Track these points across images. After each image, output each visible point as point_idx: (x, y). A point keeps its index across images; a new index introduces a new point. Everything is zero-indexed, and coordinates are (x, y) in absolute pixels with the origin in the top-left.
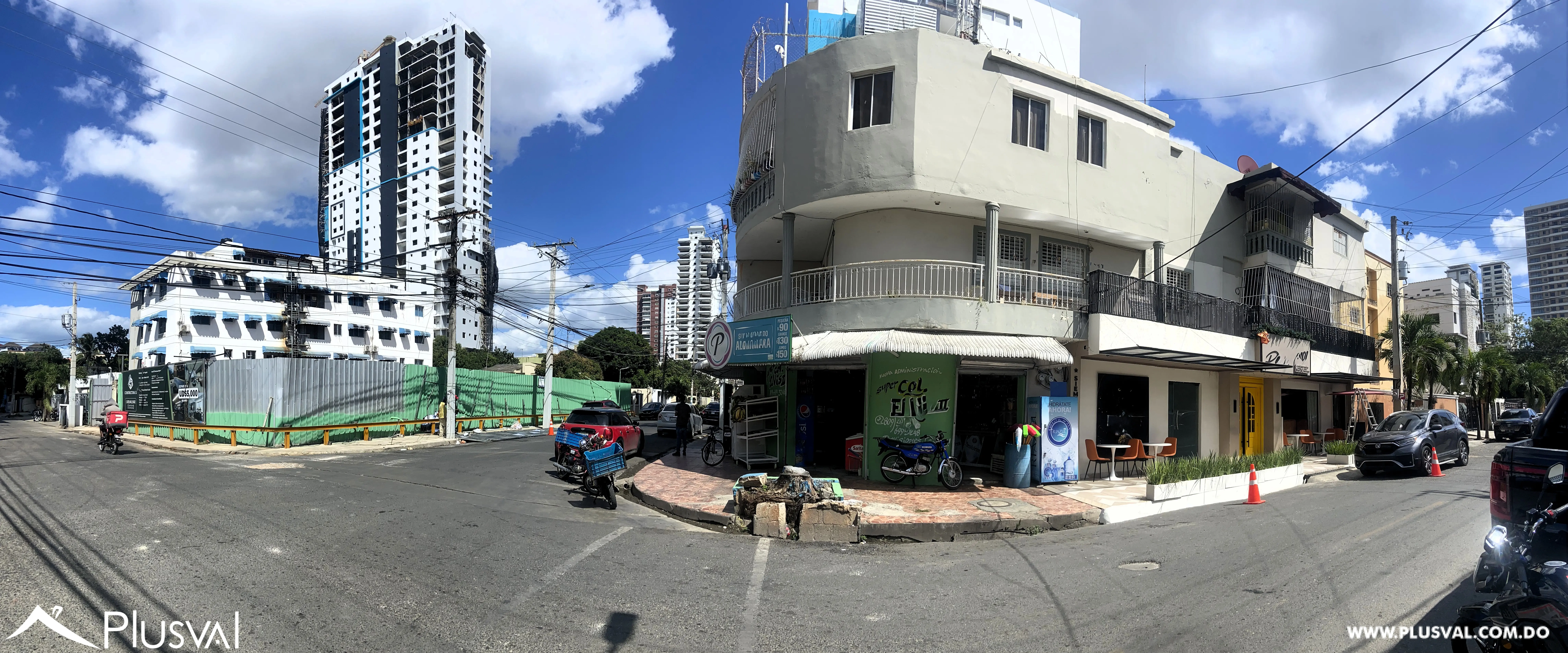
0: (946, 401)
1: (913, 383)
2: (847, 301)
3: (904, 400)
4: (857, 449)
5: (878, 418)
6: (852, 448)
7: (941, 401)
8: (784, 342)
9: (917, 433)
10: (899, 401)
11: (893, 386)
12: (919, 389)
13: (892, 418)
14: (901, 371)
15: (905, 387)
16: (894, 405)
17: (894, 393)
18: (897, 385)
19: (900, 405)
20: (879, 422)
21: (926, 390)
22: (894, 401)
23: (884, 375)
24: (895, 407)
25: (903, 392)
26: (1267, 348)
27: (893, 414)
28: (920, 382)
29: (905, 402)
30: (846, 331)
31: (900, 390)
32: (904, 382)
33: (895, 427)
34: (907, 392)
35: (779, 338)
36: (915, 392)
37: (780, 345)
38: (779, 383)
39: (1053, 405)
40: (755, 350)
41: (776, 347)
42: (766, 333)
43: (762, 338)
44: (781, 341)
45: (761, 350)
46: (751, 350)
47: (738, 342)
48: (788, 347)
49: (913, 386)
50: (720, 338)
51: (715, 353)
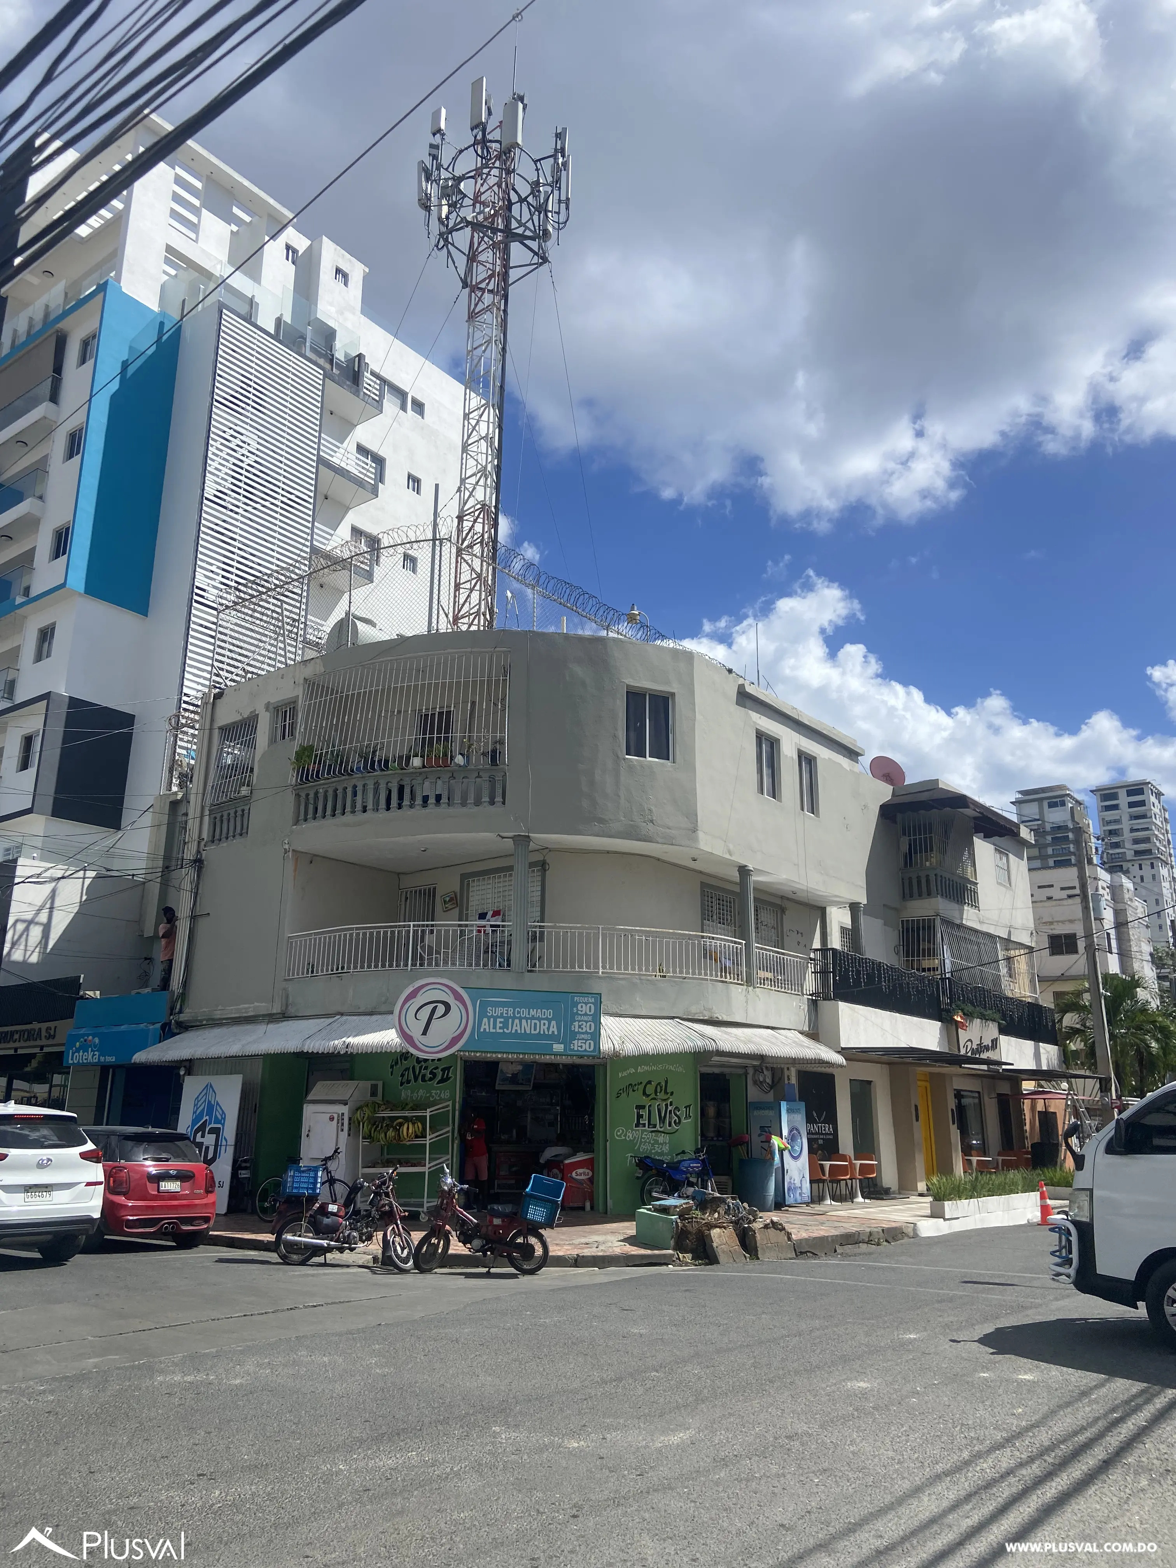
0: (690, 1106)
1: (659, 1084)
2: (621, 976)
3: (650, 1106)
4: (581, 1174)
5: (618, 1131)
6: (574, 1174)
7: (687, 1107)
8: (586, 1029)
9: (666, 1149)
10: (643, 1107)
11: (635, 1088)
13: (636, 1131)
14: (647, 1068)
15: (650, 1089)
16: (638, 1113)
17: (638, 1098)
18: (641, 1087)
19: (645, 1113)
20: (620, 1136)
21: (672, 1094)
22: (640, 1107)
23: (625, 1074)
24: (640, 1116)
25: (648, 1096)
26: (963, 1036)
27: (637, 1125)
28: (666, 1082)
29: (651, 1108)
30: (621, 1016)
31: (644, 1093)
32: (649, 1082)
33: (641, 1142)
34: (653, 1096)
35: (576, 1024)
36: (662, 1095)
37: (579, 1033)
38: (431, 1079)
39: (789, 1111)
40: (525, 1036)
41: (574, 1035)
42: (549, 1013)
43: (540, 1019)
44: (580, 1027)
45: (539, 1036)
46: (516, 1035)
47: (485, 1020)
48: (596, 1036)
49: (659, 1090)
50: (441, 1009)
51: (424, 1033)
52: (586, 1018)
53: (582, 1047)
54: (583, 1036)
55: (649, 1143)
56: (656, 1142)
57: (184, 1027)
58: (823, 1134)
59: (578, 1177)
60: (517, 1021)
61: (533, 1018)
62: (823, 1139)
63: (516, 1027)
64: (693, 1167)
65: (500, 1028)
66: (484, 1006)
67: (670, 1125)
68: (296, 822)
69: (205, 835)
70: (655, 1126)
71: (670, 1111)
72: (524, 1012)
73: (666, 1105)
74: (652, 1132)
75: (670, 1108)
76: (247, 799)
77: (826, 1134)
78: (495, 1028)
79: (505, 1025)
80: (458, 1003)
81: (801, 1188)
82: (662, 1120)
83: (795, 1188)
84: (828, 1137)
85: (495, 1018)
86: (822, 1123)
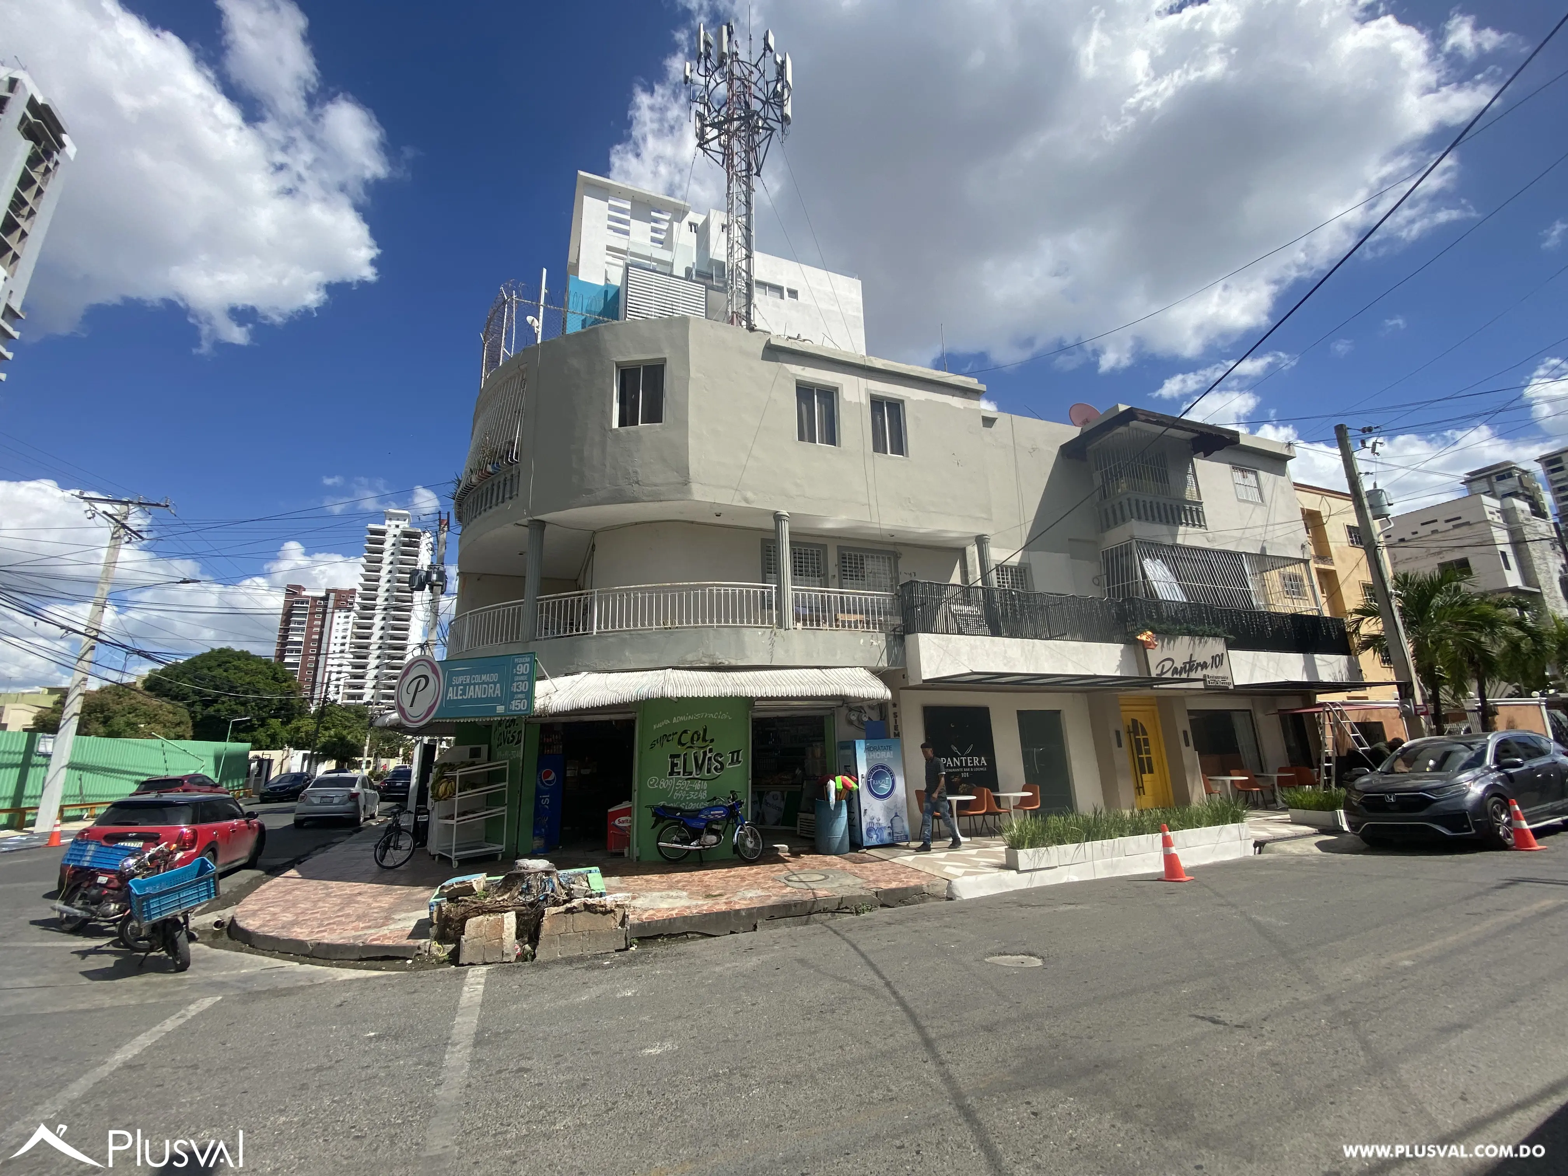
0: (738, 752)
1: (696, 732)
2: (611, 634)
3: (685, 754)
4: (623, 822)
5: (651, 780)
6: (616, 822)
7: (733, 753)
8: (522, 688)
9: (703, 795)
10: (678, 756)
11: (671, 738)
12: (704, 740)
13: (669, 779)
14: (681, 718)
15: (686, 739)
16: (672, 763)
17: (673, 747)
18: (677, 737)
19: (680, 762)
20: (653, 785)
21: (712, 741)
22: (672, 756)
23: (660, 725)
24: (674, 765)
25: (683, 745)
26: (1155, 656)
27: (671, 774)
28: (705, 731)
29: (687, 757)
30: (610, 672)
31: (680, 743)
32: (685, 732)
33: (675, 790)
34: (689, 744)
35: (515, 684)
36: (700, 743)
37: (517, 693)
38: (512, 742)
39: (868, 749)
40: (479, 700)
41: (512, 696)
42: (495, 677)
43: (488, 683)
44: (517, 687)
45: (487, 700)
46: (468, 701)
47: (451, 689)
48: (530, 695)
49: (696, 736)
50: (423, 682)
51: (411, 706)
52: (522, 678)
53: (518, 706)
54: (519, 696)
55: (684, 790)
56: (692, 789)
58: (968, 767)
59: (621, 825)
60: (472, 687)
61: (483, 683)
62: (969, 772)
63: (471, 693)
64: (714, 815)
65: (461, 695)
66: (451, 675)
67: (709, 771)
70: (691, 773)
71: (710, 759)
72: (477, 678)
73: (705, 754)
74: (687, 779)
75: (709, 755)
77: (973, 767)
78: (457, 696)
79: (464, 691)
80: (434, 676)
81: (891, 827)
82: (699, 767)
83: (880, 829)
84: (974, 770)
85: (457, 686)
86: (967, 756)
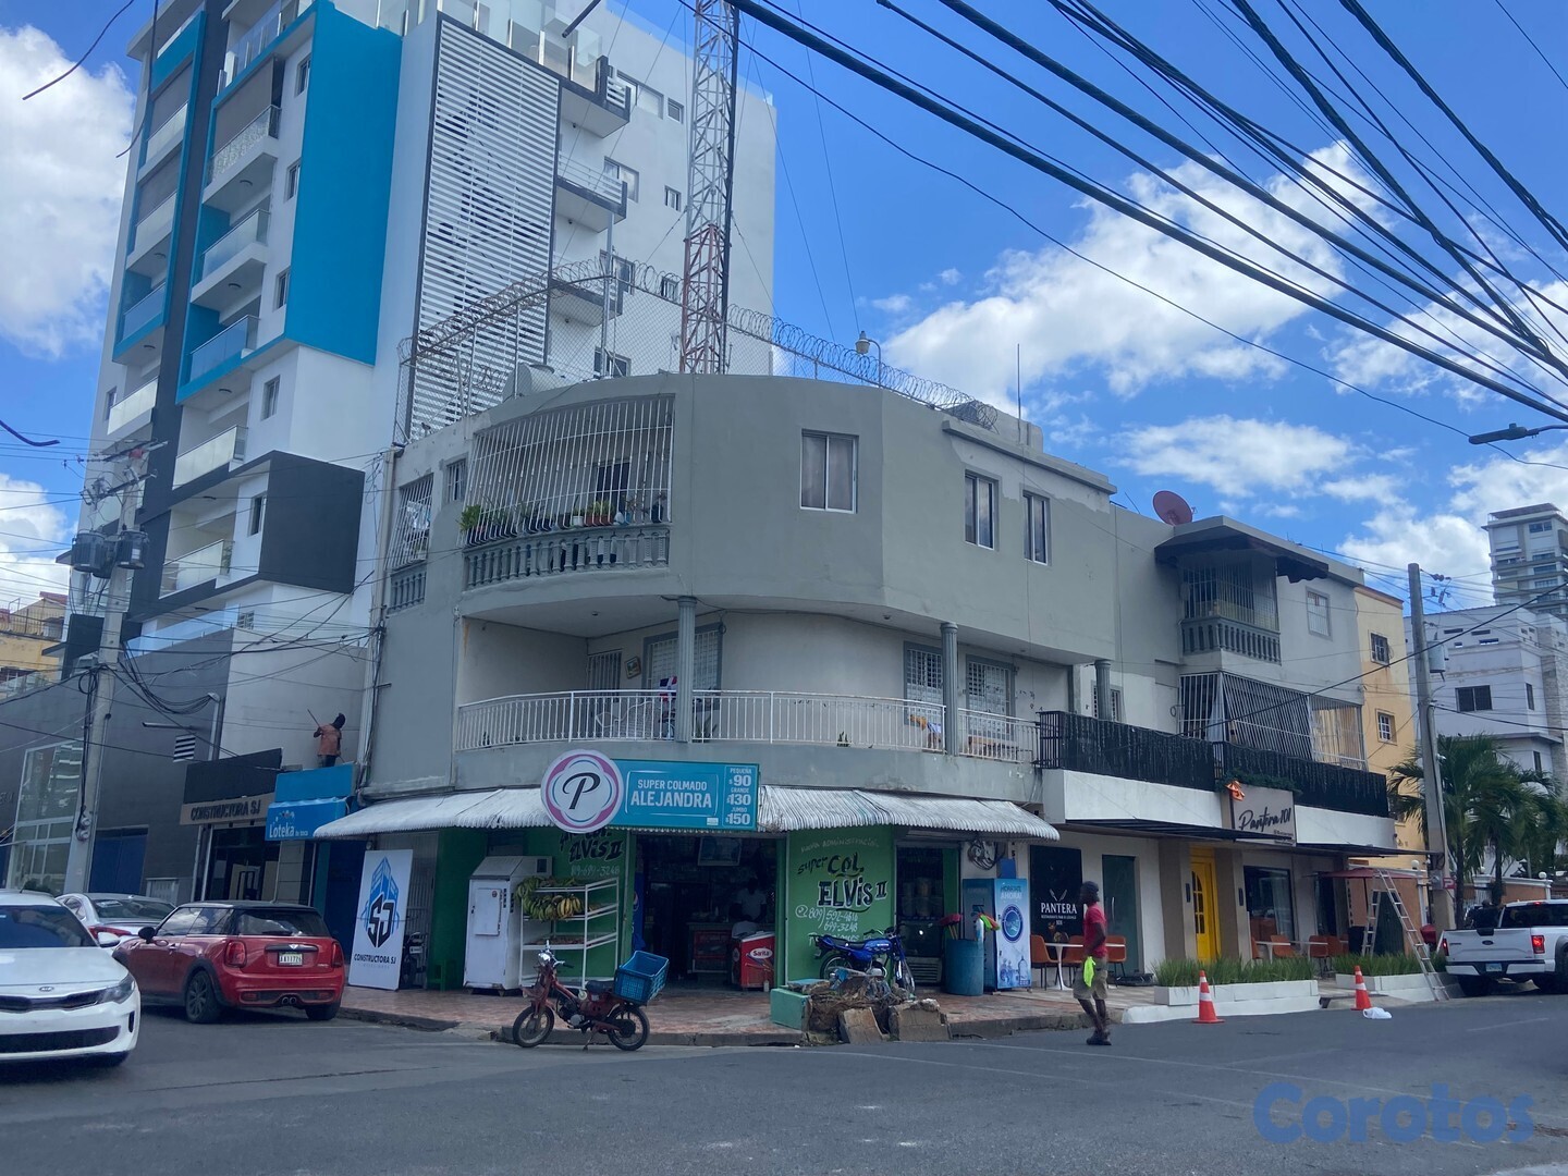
0: (884, 884)
1: (847, 859)
3: (836, 882)
4: (760, 954)
5: (800, 908)
6: (752, 954)
7: (879, 885)
8: (742, 800)
9: (854, 928)
10: (829, 884)
11: (820, 864)
12: (855, 868)
13: (819, 909)
14: (832, 843)
15: (836, 865)
16: (822, 891)
17: (822, 874)
18: (826, 863)
19: (830, 890)
20: (801, 912)
21: (862, 870)
22: (823, 884)
23: (808, 848)
24: (824, 894)
25: (834, 872)
26: (1239, 807)
27: (821, 903)
28: (855, 857)
29: (838, 885)
31: (830, 869)
32: (836, 858)
33: (825, 921)
34: (840, 872)
35: (732, 796)
36: (849, 871)
37: (735, 806)
38: (601, 855)
39: (1005, 889)
40: (677, 809)
41: (729, 809)
42: (703, 785)
43: (693, 792)
44: (735, 799)
45: (692, 810)
46: (667, 809)
47: (636, 793)
48: (753, 809)
49: (846, 865)
50: (590, 782)
51: (573, 807)
52: (742, 790)
53: (739, 820)
54: (738, 809)
55: (835, 921)
56: (843, 920)
57: (371, 801)
58: (1061, 914)
59: (756, 957)
60: (669, 794)
61: (686, 790)
62: (1063, 920)
63: (667, 800)
64: (879, 948)
65: (651, 801)
66: (635, 777)
67: (859, 902)
68: (467, 587)
69: (388, 603)
70: (842, 904)
71: (860, 889)
72: (677, 785)
73: (855, 883)
74: (838, 910)
75: (859, 885)
76: (421, 564)
77: (1066, 915)
78: (645, 800)
79: (657, 798)
80: (607, 775)
81: (1019, 971)
82: (850, 898)
83: (1011, 972)
84: (1069, 917)
85: (646, 791)
86: (1061, 902)
